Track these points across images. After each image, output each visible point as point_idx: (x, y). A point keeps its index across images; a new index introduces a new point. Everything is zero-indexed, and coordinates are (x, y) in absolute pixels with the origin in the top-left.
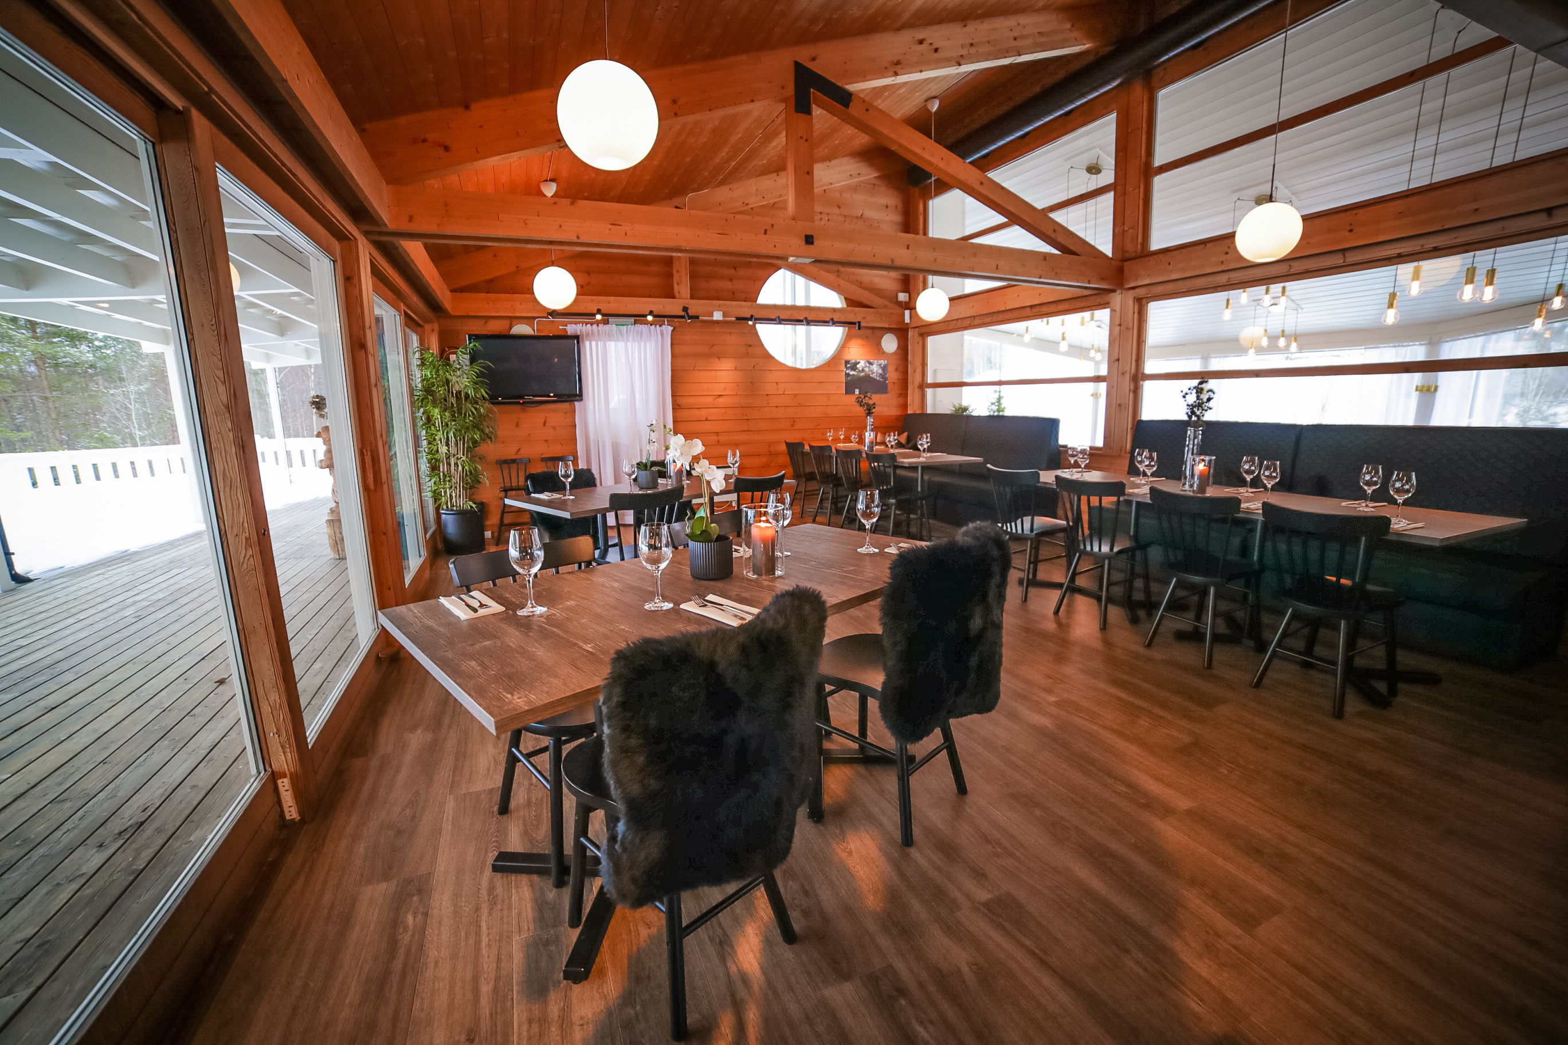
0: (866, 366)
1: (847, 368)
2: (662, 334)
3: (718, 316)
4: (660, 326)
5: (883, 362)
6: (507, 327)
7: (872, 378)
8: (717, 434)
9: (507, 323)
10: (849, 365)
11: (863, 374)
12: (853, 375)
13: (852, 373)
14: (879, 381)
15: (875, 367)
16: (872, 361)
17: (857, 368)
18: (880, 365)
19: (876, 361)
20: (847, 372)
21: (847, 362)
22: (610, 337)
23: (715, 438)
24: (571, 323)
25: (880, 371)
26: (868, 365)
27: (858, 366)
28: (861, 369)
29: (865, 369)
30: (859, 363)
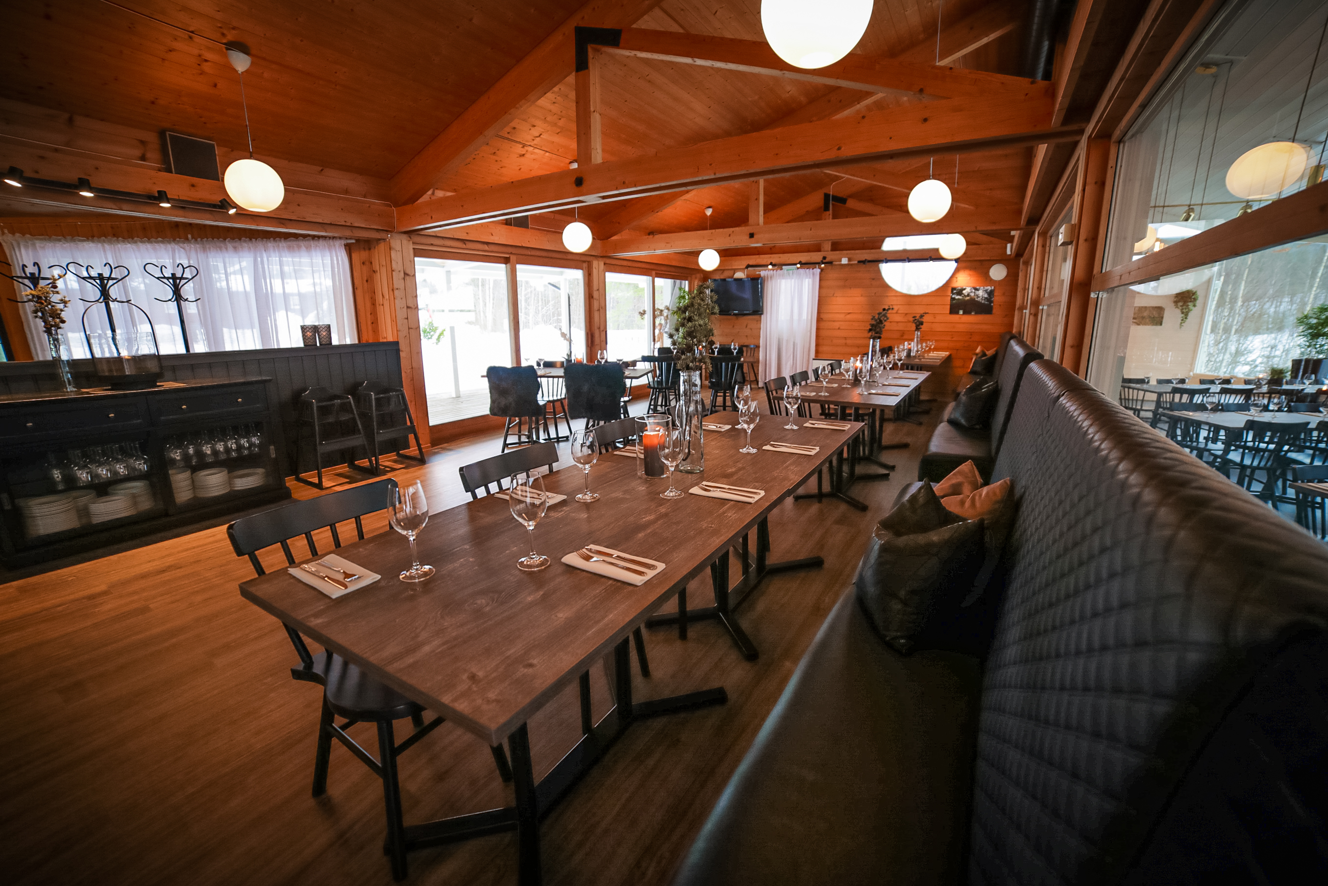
0: (972, 292)
1: (953, 294)
2: (813, 274)
3: (845, 261)
4: (813, 269)
5: (989, 288)
6: (732, 274)
7: (977, 301)
8: (845, 338)
9: (732, 272)
10: (955, 291)
11: (968, 298)
12: (959, 299)
13: (957, 297)
14: (984, 304)
15: (980, 293)
16: (978, 287)
17: (963, 294)
18: (986, 291)
19: (982, 288)
20: (953, 296)
21: (953, 289)
22: (783, 277)
23: (844, 341)
24: (763, 270)
25: (986, 296)
26: (974, 291)
27: (964, 292)
28: (966, 294)
29: (971, 294)
30: (965, 289)
